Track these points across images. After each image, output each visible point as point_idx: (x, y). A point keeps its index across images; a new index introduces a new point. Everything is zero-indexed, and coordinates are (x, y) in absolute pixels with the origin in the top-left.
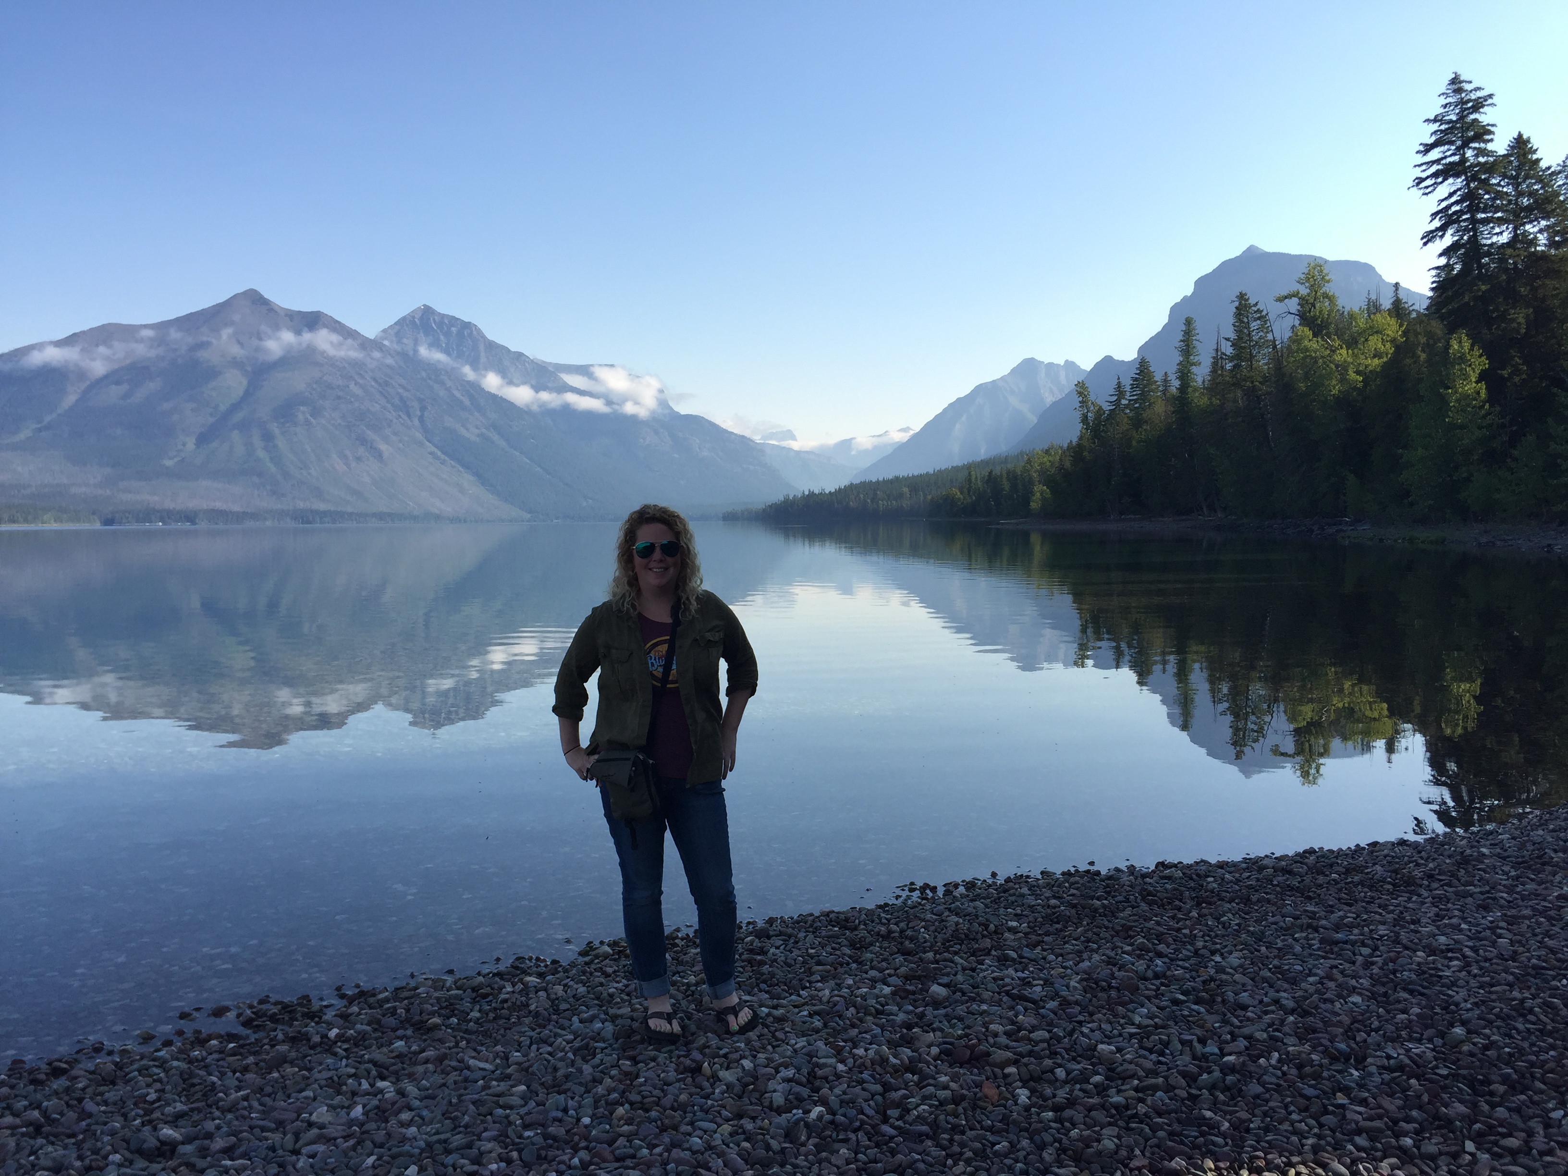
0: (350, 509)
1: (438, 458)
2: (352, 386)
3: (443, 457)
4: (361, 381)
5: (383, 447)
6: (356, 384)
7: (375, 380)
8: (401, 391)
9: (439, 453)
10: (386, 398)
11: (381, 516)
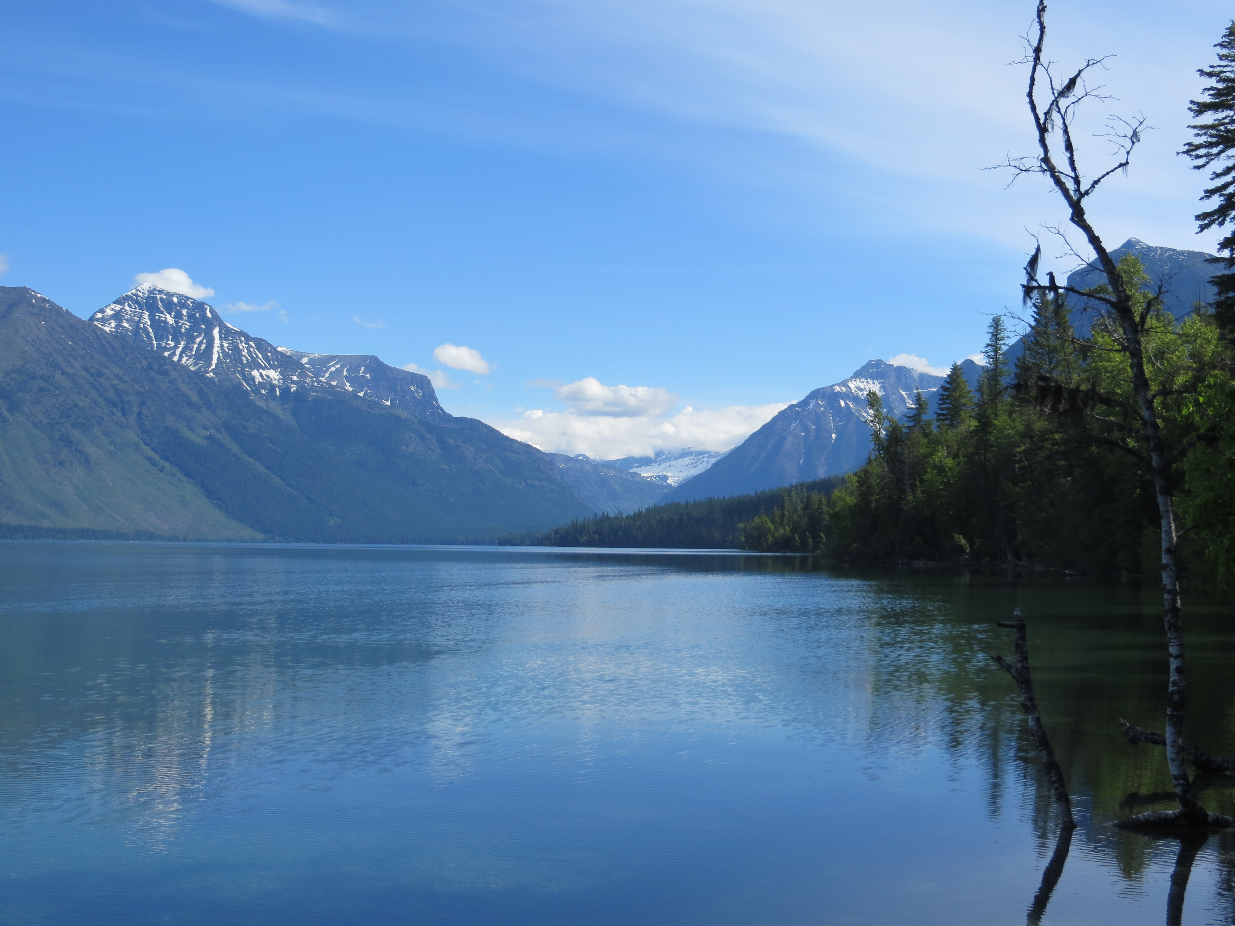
0: (46, 524)
1: (155, 464)
2: (58, 376)
3: (162, 462)
4: (69, 370)
5: (91, 450)
6: (62, 374)
7: (86, 369)
8: (116, 382)
9: (157, 458)
10: (98, 390)
11: (83, 534)
